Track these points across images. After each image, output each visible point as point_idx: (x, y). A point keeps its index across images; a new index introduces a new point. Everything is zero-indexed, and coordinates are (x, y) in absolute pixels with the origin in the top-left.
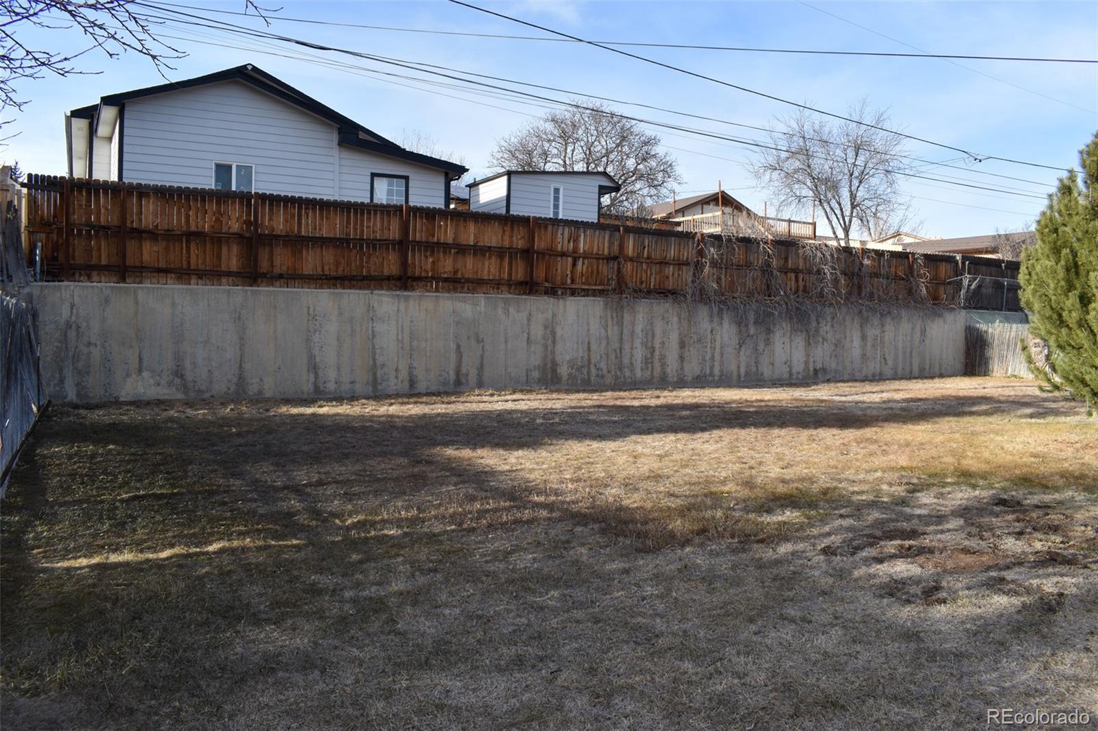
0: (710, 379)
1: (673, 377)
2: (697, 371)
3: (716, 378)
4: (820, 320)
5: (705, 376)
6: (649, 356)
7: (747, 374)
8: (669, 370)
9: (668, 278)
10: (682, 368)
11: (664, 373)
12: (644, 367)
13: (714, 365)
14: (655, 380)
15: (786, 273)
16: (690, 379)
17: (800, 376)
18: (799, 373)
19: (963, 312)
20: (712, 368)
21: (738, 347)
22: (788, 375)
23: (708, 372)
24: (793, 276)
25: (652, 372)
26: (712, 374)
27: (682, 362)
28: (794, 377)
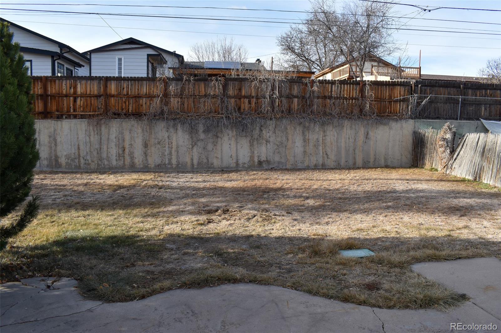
0: (169, 166)
1: (139, 165)
2: (158, 161)
3: (174, 166)
4: (262, 128)
5: (165, 164)
6: (121, 152)
7: (199, 164)
8: (136, 161)
9: (142, 106)
10: (147, 160)
11: (133, 163)
12: (118, 159)
13: (171, 158)
14: (126, 167)
15: (240, 99)
16: (153, 166)
17: (246, 166)
18: (245, 163)
19: (411, 122)
20: (170, 160)
21: (191, 146)
22: (235, 165)
23: (167, 162)
24: (246, 101)
25: (124, 161)
26: (170, 163)
27: (146, 156)
28: (241, 166)
